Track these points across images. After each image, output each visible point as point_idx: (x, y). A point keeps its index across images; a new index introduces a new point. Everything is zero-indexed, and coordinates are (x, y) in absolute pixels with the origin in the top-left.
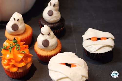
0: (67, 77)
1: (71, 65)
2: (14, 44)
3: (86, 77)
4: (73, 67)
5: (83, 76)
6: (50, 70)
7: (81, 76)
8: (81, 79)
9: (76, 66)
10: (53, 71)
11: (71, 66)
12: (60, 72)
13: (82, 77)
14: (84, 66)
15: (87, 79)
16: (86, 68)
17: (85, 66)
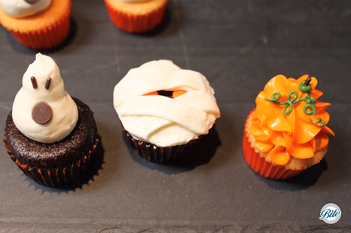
0: (174, 124)
1: (172, 92)
2: (300, 93)
3: (214, 114)
4: (177, 96)
5: (208, 113)
6: (124, 116)
7: (205, 114)
8: (206, 120)
9: (185, 92)
10: (132, 116)
11: (172, 95)
12: (151, 116)
13: (207, 116)
14: (203, 86)
15: (219, 116)
16: (209, 91)
17: (206, 87)
